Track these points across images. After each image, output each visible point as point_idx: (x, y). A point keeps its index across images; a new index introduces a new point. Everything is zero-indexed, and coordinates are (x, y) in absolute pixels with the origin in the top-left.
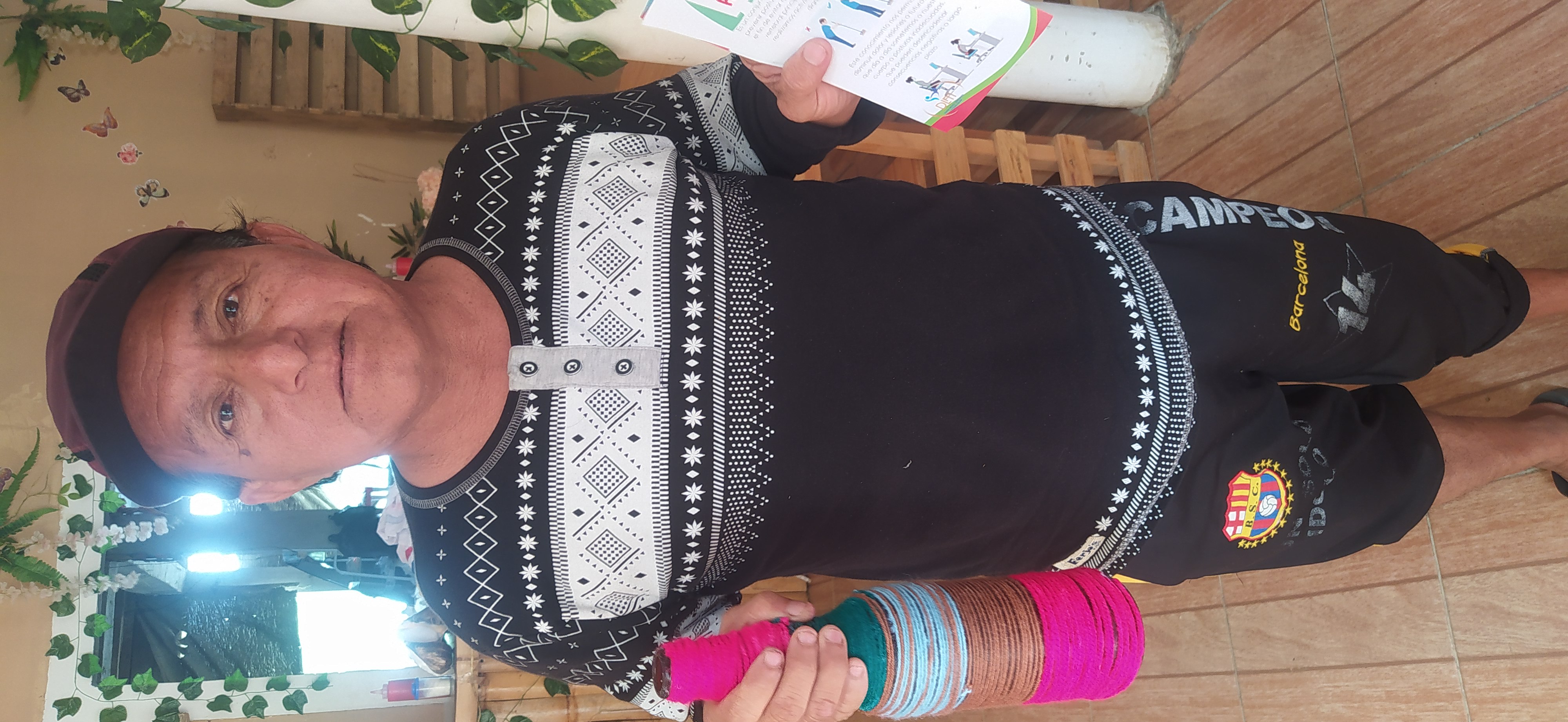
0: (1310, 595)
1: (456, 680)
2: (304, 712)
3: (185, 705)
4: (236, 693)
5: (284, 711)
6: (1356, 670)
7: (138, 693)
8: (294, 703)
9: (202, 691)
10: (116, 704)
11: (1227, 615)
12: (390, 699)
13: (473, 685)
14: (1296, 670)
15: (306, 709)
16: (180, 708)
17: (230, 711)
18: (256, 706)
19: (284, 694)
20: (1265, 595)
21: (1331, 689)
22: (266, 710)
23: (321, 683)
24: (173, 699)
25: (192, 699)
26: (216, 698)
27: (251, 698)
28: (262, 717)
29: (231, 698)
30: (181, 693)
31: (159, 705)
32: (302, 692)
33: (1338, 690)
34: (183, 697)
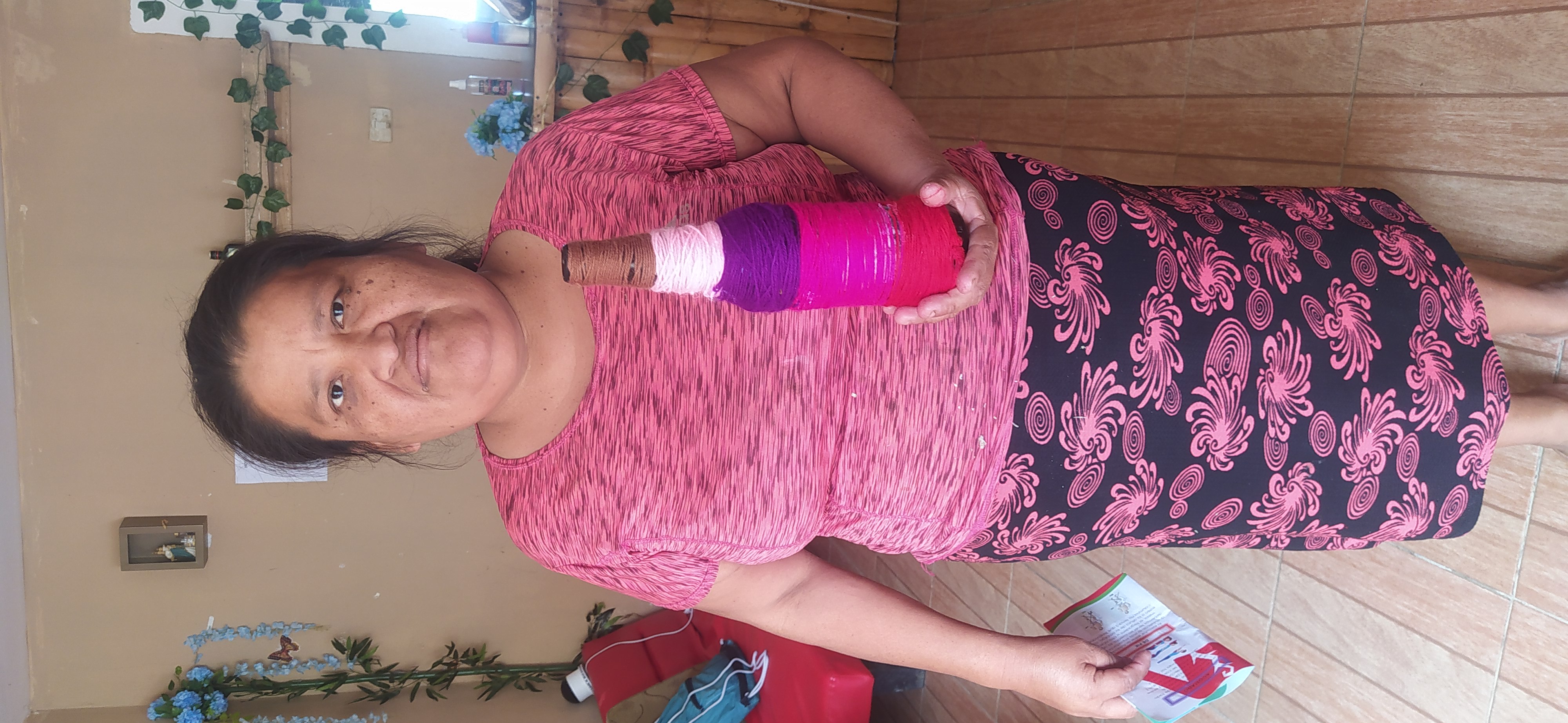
0: (1463, 17)
1: (535, 29)
2: (383, 48)
3: (265, 24)
4: (314, 19)
5: (362, 44)
6: (1488, 100)
7: (219, 6)
8: (373, 36)
9: (281, 13)
10: (198, 14)
11: (1363, 34)
12: (471, 39)
13: (552, 35)
14: (1420, 95)
15: (385, 45)
16: (260, 26)
17: (310, 36)
18: (334, 36)
19: (362, 27)
20: (1413, 15)
21: (1452, 117)
22: (345, 40)
23: (397, 20)
24: (253, 17)
25: (272, 19)
26: (297, 21)
27: (330, 26)
28: (342, 47)
29: (311, 24)
30: (260, 12)
31: (239, 21)
32: (380, 28)
33: (1461, 119)
34: (262, 16)
